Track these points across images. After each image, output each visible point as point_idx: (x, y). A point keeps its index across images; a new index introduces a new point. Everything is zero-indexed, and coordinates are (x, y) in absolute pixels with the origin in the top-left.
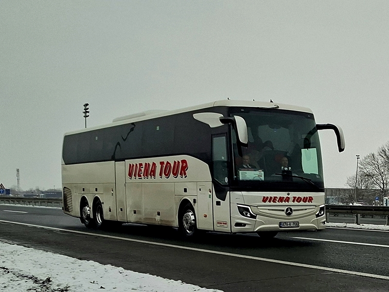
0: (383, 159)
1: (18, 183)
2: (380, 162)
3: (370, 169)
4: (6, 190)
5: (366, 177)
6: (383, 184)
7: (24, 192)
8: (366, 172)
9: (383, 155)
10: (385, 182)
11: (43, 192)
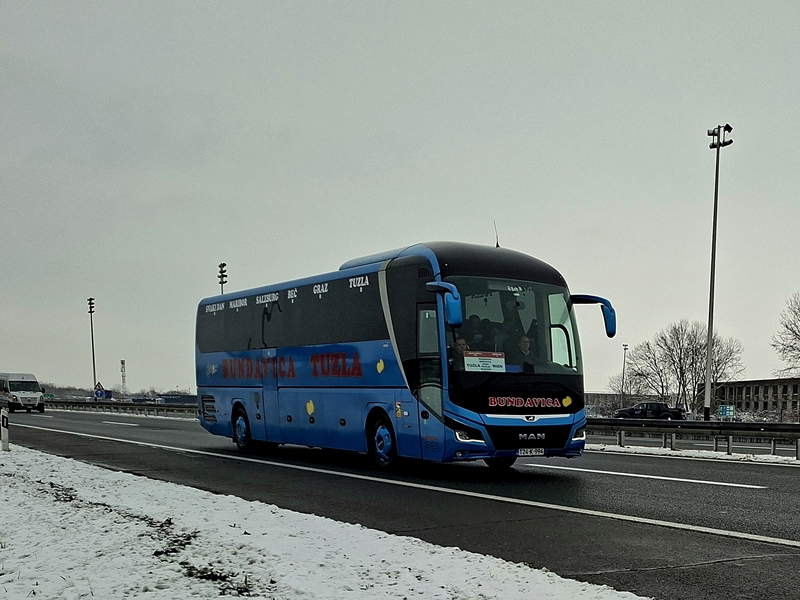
0: (662, 350)
1: (124, 382)
2: (657, 355)
3: (643, 366)
4: (106, 391)
5: (638, 377)
6: (662, 387)
7: (133, 395)
8: (636, 369)
9: (662, 345)
10: (665, 384)
11: (160, 396)
